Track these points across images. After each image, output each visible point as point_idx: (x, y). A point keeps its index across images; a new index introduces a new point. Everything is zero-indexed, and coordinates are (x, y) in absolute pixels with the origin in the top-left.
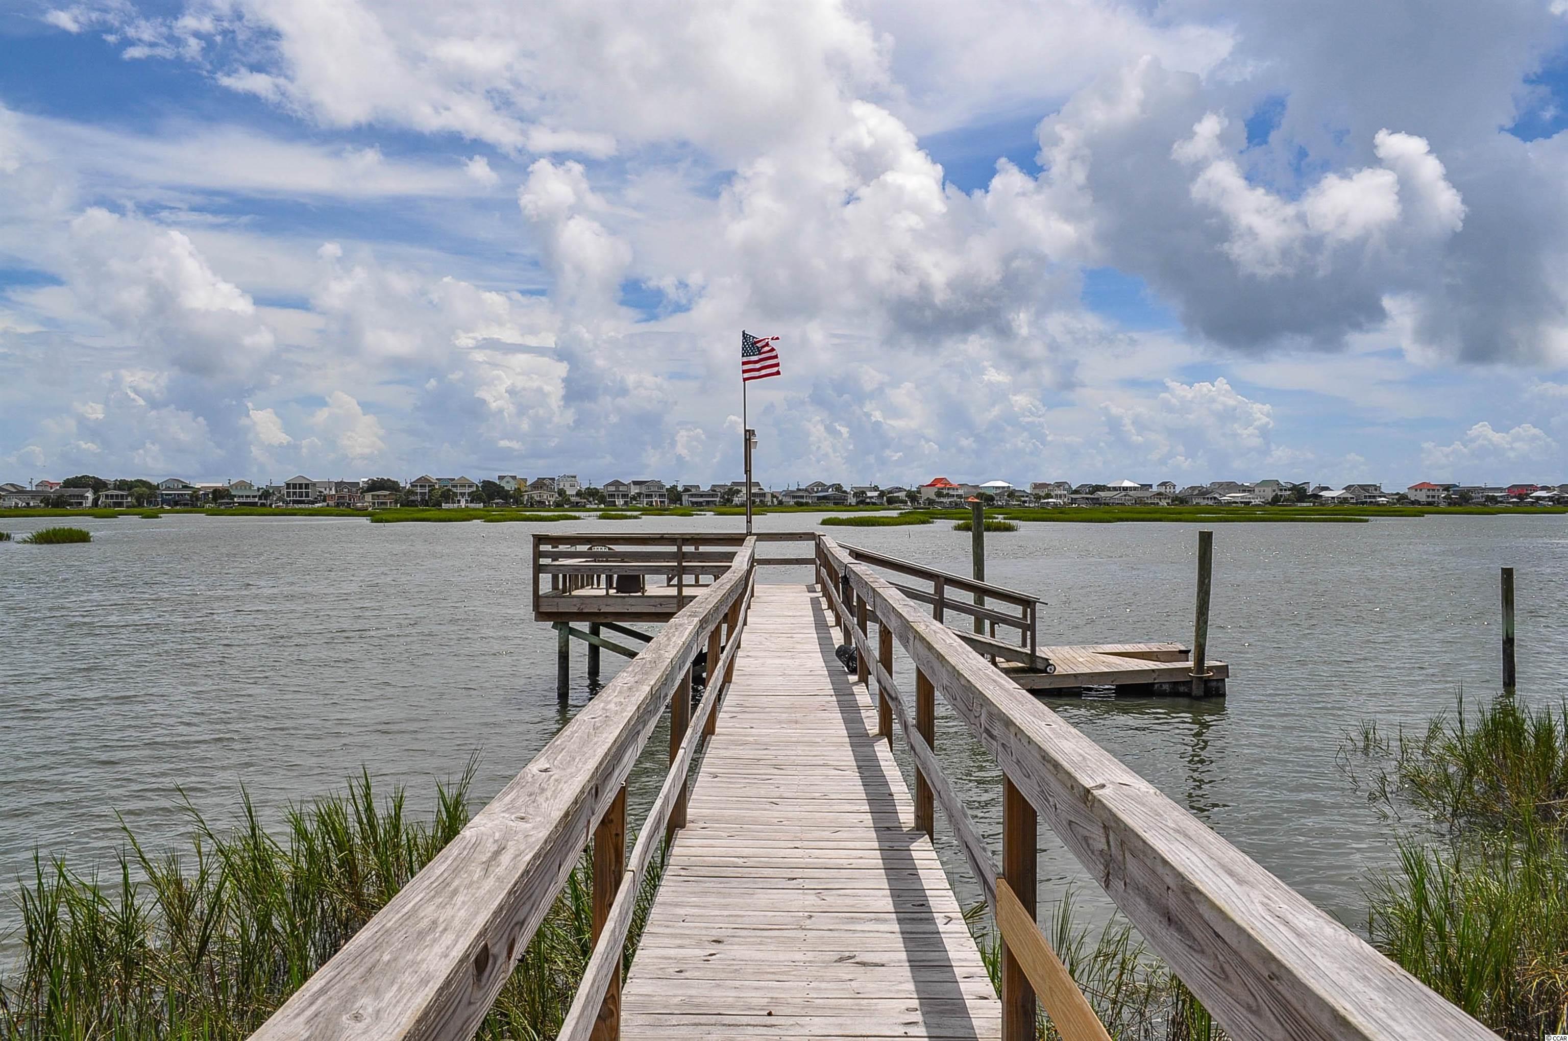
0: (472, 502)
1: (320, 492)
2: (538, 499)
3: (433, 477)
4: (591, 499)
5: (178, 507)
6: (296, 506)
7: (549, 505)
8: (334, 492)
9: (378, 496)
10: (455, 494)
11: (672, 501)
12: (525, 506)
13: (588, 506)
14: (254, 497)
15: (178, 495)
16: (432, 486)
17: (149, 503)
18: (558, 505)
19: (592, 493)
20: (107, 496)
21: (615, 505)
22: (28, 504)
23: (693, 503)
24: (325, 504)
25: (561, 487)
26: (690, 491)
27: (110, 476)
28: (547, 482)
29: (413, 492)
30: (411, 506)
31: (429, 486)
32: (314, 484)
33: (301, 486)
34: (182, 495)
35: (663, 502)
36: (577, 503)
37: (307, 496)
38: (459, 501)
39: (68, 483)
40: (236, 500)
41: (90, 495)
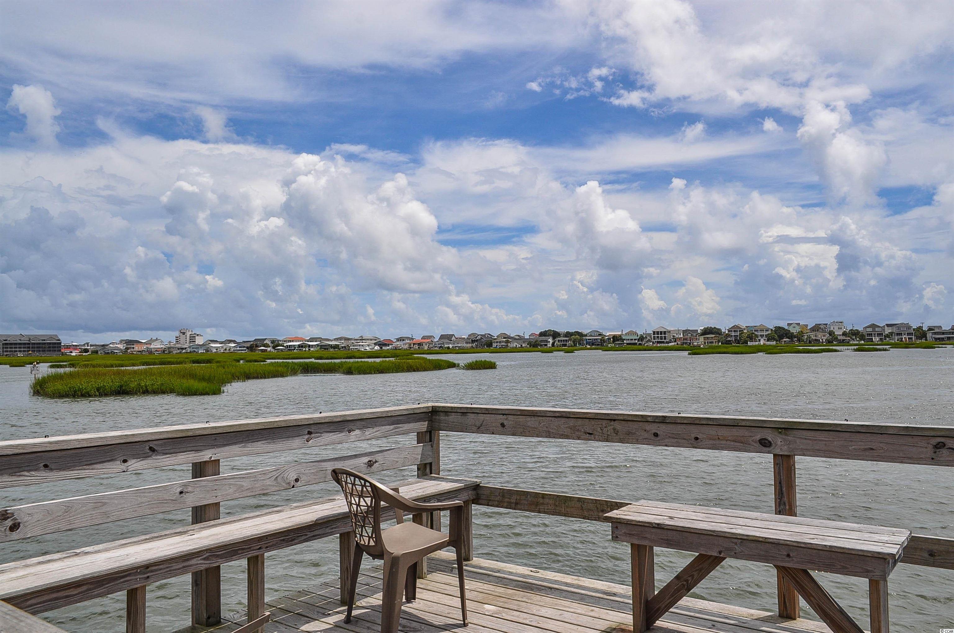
0: (768, 341)
1: (673, 336)
2: (814, 338)
3: (743, 325)
4: (854, 337)
5: (594, 346)
6: (659, 345)
7: (823, 342)
8: (682, 336)
9: (708, 338)
10: (757, 336)
11: (918, 338)
12: (805, 343)
13: (851, 342)
14: (635, 340)
15: (595, 339)
16: (742, 331)
17: (580, 344)
18: (829, 342)
19: (855, 333)
20: (559, 341)
21: (872, 341)
22: (521, 345)
23: (936, 339)
24: (676, 343)
25: (832, 329)
26: (933, 330)
27: (562, 329)
28: (822, 327)
29: (729, 335)
30: (729, 344)
31: (740, 331)
32: (669, 332)
33: (661, 333)
34: (596, 339)
35: (912, 338)
36: (843, 340)
37: (665, 339)
38: (760, 340)
39: (542, 334)
40: (625, 342)
41: (551, 340)
